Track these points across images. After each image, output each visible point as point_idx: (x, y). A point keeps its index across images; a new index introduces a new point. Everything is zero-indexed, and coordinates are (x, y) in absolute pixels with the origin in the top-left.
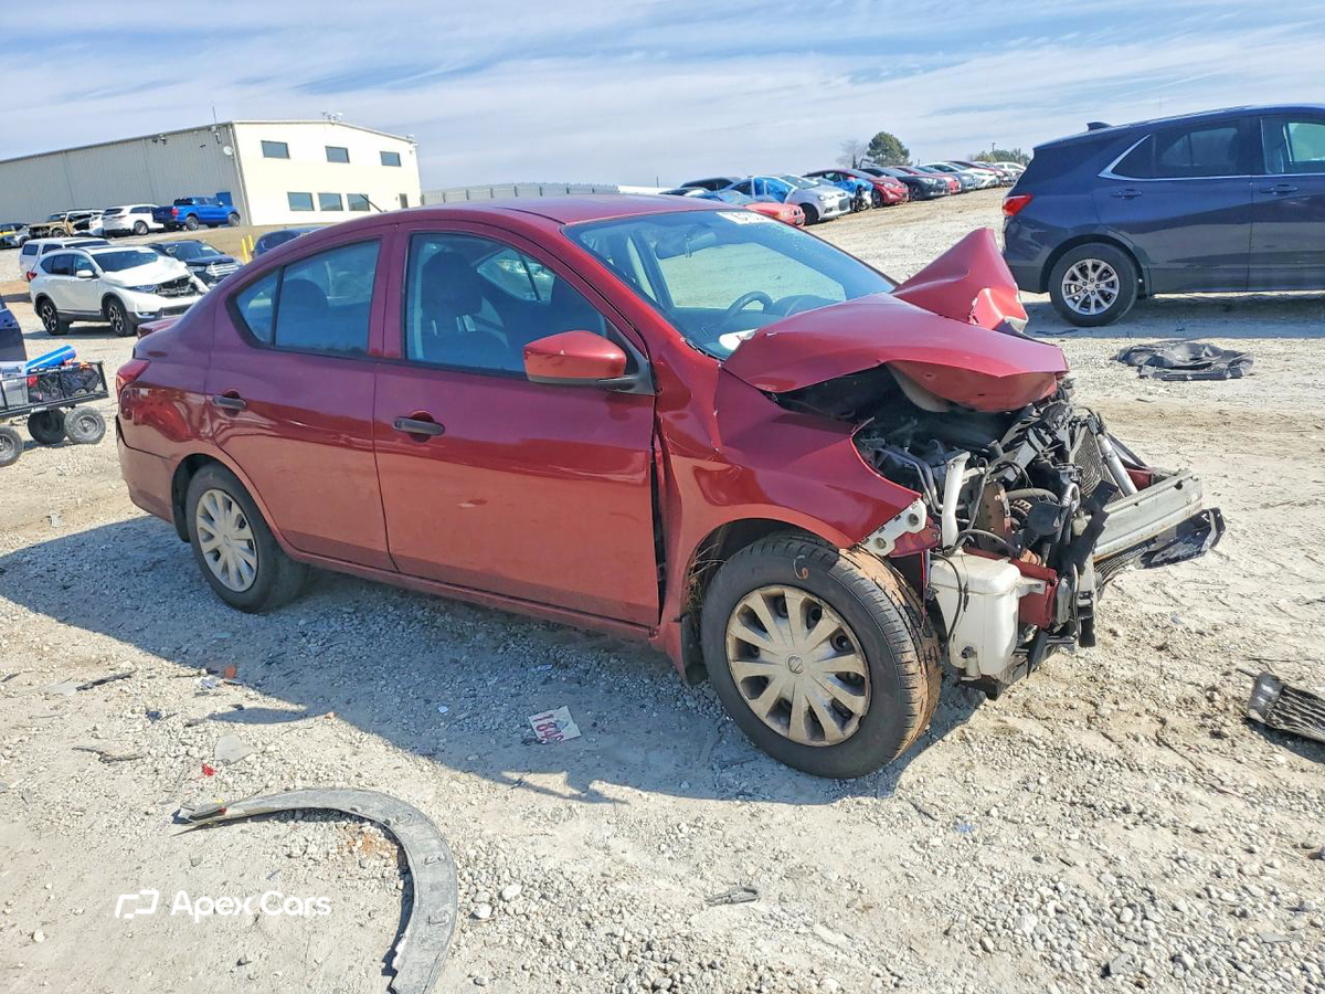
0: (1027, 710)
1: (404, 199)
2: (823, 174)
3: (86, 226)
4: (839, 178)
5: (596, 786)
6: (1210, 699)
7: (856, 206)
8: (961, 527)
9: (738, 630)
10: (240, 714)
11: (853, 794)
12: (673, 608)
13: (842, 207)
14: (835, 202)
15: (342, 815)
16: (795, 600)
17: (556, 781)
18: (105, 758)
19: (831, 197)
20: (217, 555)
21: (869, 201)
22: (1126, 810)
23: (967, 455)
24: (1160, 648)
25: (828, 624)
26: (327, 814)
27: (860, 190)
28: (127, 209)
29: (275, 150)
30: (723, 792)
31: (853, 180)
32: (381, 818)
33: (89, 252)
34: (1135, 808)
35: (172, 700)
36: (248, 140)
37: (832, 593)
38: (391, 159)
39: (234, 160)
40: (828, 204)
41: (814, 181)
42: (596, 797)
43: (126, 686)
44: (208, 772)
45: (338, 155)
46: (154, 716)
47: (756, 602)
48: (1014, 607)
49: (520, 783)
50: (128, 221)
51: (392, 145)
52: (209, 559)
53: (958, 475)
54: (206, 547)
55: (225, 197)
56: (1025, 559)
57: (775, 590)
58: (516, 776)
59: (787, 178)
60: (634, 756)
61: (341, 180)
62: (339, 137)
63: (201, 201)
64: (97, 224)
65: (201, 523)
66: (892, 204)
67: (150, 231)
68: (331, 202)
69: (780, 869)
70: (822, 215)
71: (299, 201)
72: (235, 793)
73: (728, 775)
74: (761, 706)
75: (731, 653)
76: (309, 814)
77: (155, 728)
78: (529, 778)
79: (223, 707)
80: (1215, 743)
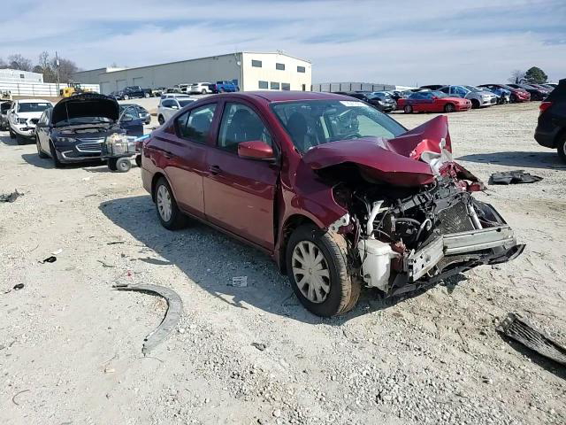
0: (412, 310)
1: (304, 86)
2: (487, 86)
3: (185, 90)
4: (495, 88)
5: (242, 302)
6: (493, 321)
7: (500, 101)
8: (375, 227)
9: (295, 256)
10: (149, 260)
11: (325, 323)
12: (278, 246)
13: (492, 101)
14: (490, 98)
15: (158, 294)
16: (311, 246)
17: (230, 298)
18: (105, 266)
19: (488, 97)
20: (162, 207)
21: (508, 99)
22: (420, 349)
23: (382, 201)
24: (489, 300)
25: (320, 257)
26: (154, 293)
27: (504, 94)
28: (200, 84)
29: (257, 64)
30: (279, 313)
31: (501, 89)
32: (167, 297)
33: (178, 100)
34: (423, 350)
35: (131, 252)
36: (247, 59)
37: (321, 246)
38: (301, 70)
39: (241, 67)
40: (485, 100)
41: (481, 89)
42: (240, 306)
43: (121, 246)
44: (129, 275)
45: (280, 67)
46: (123, 256)
47: (301, 246)
48: (388, 262)
49: (218, 296)
50: (200, 89)
51: (302, 64)
52: (160, 209)
53: (377, 209)
54: (159, 205)
55: (236, 82)
56: (397, 245)
57: (306, 242)
58: (218, 293)
59: (467, 87)
60: (259, 296)
61: (280, 77)
62: (282, 60)
63: (226, 82)
64: (189, 89)
65: (159, 196)
66: (521, 101)
67: (207, 93)
68: (275, 85)
69: (282, 339)
70: (481, 105)
71: (263, 84)
72: (133, 282)
73: (285, 308)
74: (300, 285)
75: (293, 265)
76: (149, 292)
77: (122, 260)
78: (223, 296)
79: (144, 256)
80: (480, 337)
